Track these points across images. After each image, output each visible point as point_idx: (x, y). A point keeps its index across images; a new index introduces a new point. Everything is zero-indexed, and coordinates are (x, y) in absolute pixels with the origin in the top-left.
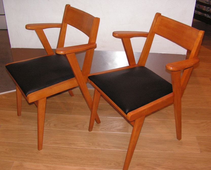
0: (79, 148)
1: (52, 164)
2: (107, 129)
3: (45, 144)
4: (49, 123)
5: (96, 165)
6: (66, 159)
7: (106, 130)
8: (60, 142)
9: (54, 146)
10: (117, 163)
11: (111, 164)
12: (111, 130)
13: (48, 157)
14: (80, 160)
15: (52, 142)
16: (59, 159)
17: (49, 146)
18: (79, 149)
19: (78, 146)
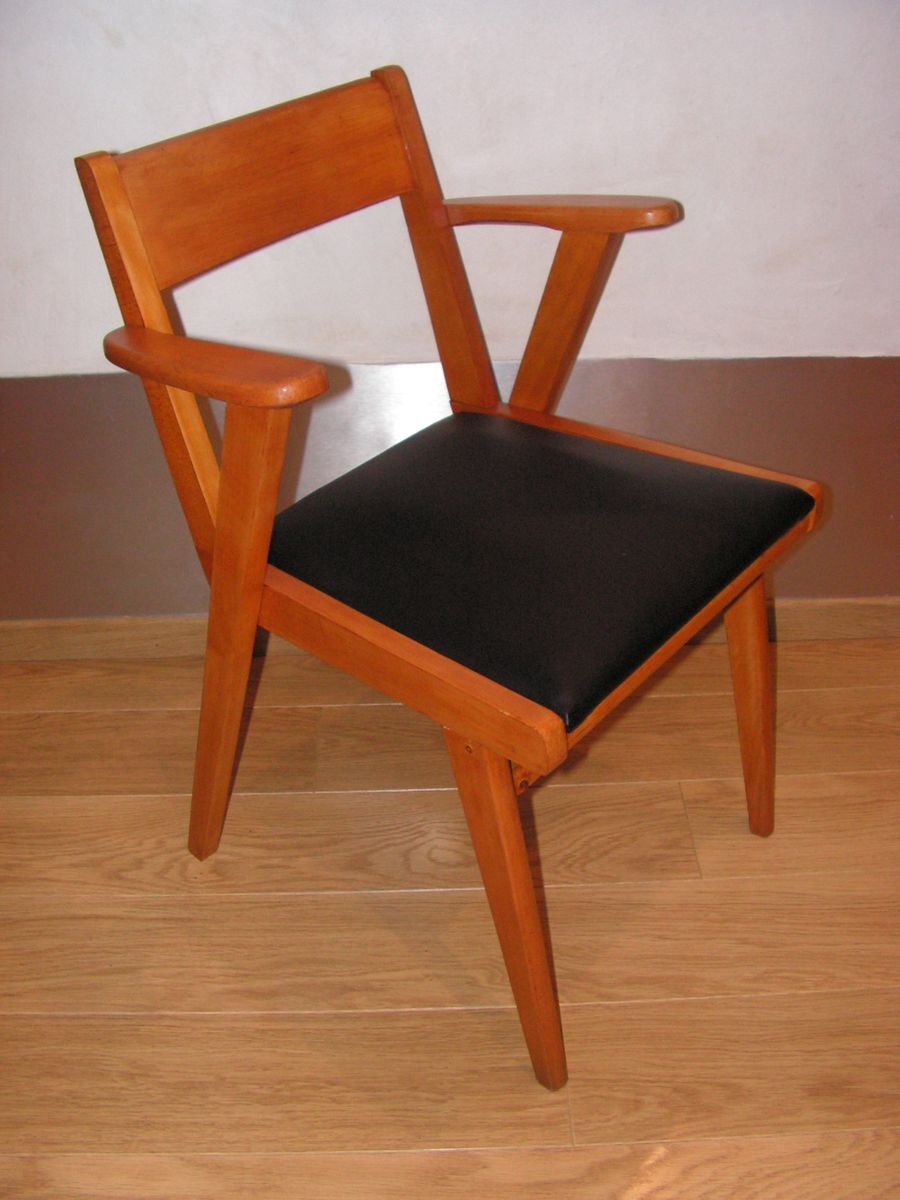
0: (410, 1016)
1: (249, 1150)
2: (560, 868)
3: (172, 1008)
4: (176, 860)
5: (541, 1125)
6: (334, 1100)
7: (557, 872)
8: (276, 983)
9: (235, 1019)
10: (676, 1090)
11: (638, 1105)
12: (588, 867)
13: (211, 1099)
14: (433, 1096)
15: (218, 987)
16: (289, 1106)
17: (202, 1019)
18: (412, 1023)
19: (400, 1002)
